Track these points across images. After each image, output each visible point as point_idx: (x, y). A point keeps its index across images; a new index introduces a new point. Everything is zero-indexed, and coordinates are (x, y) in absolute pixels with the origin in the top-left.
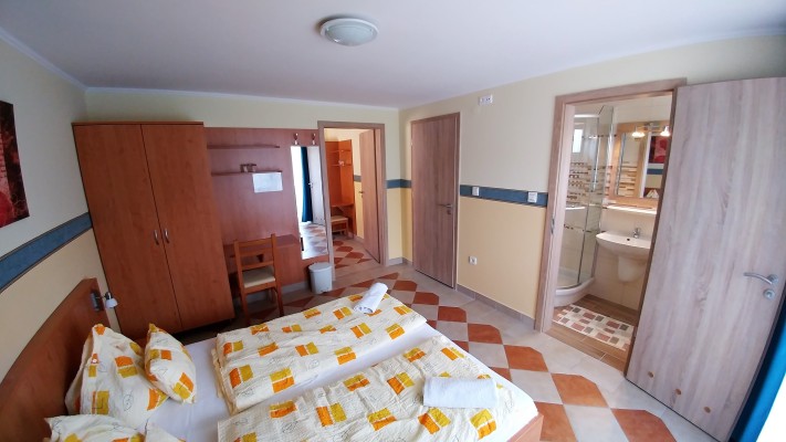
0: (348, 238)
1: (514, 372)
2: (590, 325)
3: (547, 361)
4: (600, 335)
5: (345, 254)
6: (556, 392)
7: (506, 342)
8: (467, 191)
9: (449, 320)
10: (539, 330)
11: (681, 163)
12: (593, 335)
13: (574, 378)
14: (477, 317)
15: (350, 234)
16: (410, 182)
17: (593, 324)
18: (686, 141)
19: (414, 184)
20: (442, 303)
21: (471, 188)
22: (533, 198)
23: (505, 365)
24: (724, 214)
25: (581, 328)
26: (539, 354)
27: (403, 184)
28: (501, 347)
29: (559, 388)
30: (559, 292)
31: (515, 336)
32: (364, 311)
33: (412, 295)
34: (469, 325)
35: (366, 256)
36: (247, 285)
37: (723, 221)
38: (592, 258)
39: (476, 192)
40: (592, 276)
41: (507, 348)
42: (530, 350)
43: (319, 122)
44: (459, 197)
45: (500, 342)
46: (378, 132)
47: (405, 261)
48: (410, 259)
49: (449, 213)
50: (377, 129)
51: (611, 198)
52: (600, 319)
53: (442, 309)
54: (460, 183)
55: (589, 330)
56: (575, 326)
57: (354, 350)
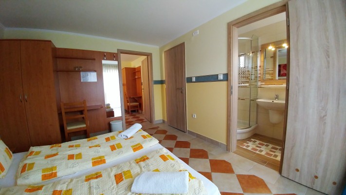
0: (139, 113)
1: (214, 175)
2: (261, 149)
3: (234, 167)
4: (267, 154)
5: (136, 119)
6: (240, 186)
7: (211, 157)
8: (190, 80)
9: (181, 147)
10: (229, 151)
11: (297, 40)
12: (263, 153)
13: (249, 176)
14: (196, 145)
15: (140, 111)
16: (165, 81)
17: (263, 148)
18: (298, 28)
19: (166, 82)
20: (178, 140)
21: (191, 78)
22: (221, 77)
23: (209, 170)
24: (328, 62)
25: (257, 150)
26: (230, 164)
27: (161, 82)
28: (208, 160)
29: (241, 182)
30: (239, 131)
31: (216, 155)
32: (123, 137)
33: (163, 136)
34: (191, 149)
35: (145, 120)
36: (69, 128)
37: (329, 67)
38: (255, 113)
39: (194, 79)
40: (257, 123)
41: (211, 161)
42: (225, 161)
43: (118, 50)
44: (186, 84)
45: (207, 157)
46: (149, 57)
47: (164, 121)
48: (166, 120)
49: (182, 92)
50: (149, 55)
51: (262, 82)
52: (267, 146)
53: (178, 142)
54: (186, 77)
55: (261, 151)
56: (253, 149)
57: (105, 158)
